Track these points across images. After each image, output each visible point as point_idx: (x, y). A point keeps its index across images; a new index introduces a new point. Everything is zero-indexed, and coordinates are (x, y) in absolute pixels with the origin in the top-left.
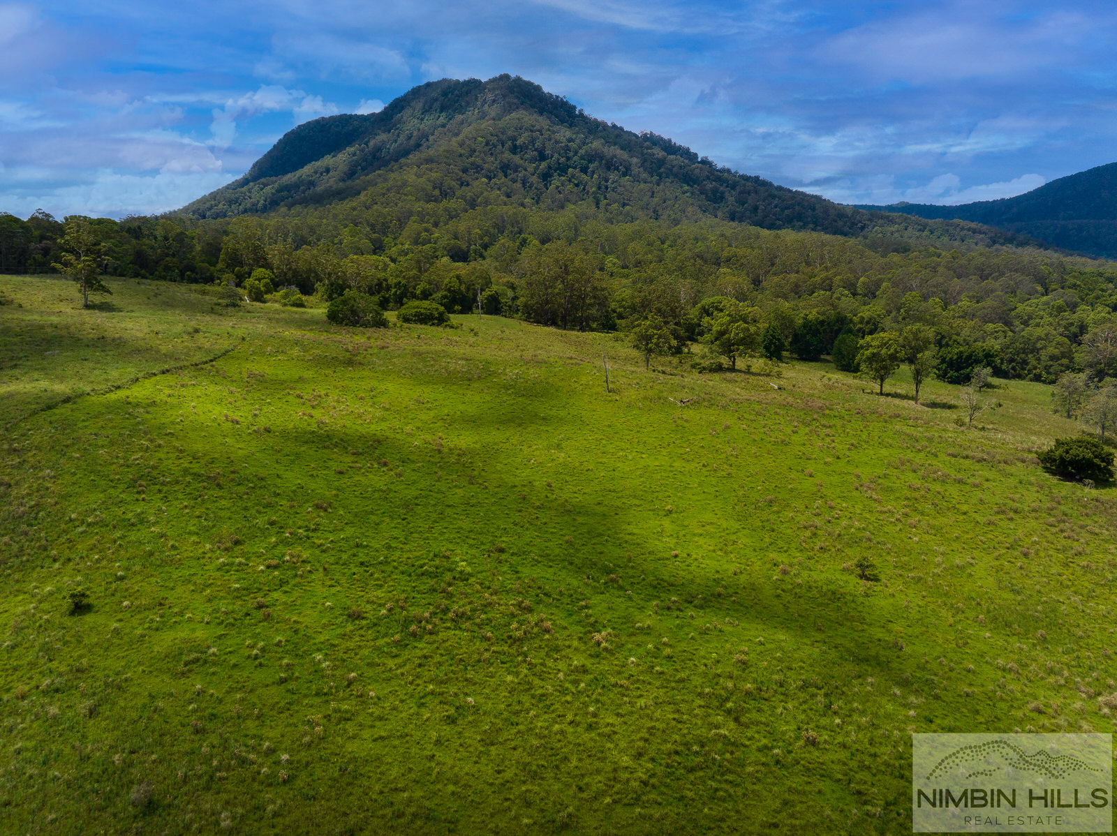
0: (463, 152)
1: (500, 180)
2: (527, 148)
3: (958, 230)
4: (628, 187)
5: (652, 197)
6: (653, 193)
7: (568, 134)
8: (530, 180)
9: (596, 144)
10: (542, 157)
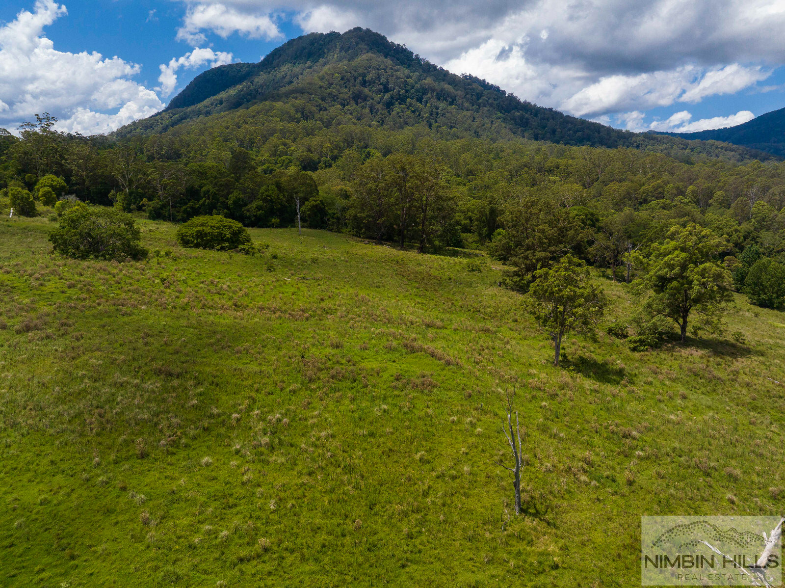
0: (322, 84)
1: (352, 106)
2: (374, 82)
3: (714, 148)
4: (454, 113)
5: (473, 121)
6: (474, 118)
7: (407, 71)
8: (377, 107)
9: (428, 81)
10: (386, 89)
